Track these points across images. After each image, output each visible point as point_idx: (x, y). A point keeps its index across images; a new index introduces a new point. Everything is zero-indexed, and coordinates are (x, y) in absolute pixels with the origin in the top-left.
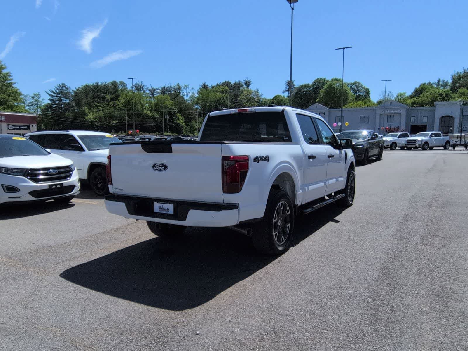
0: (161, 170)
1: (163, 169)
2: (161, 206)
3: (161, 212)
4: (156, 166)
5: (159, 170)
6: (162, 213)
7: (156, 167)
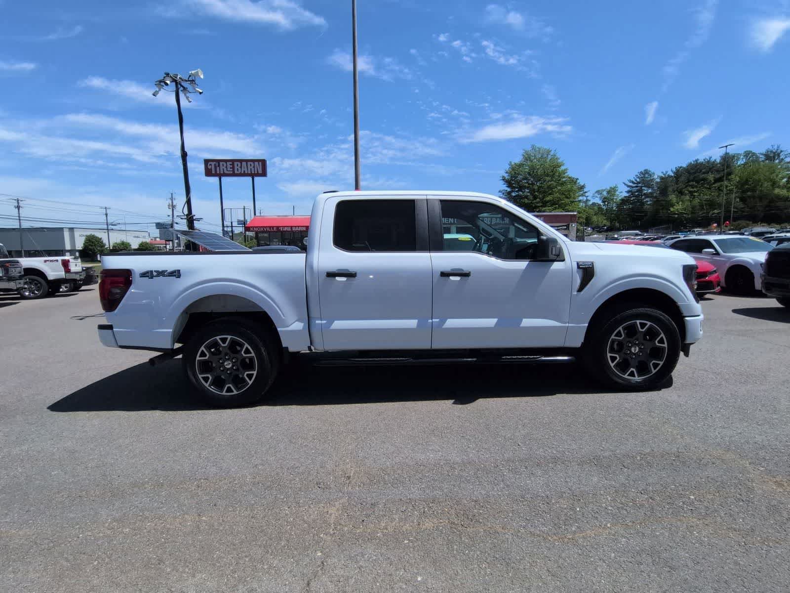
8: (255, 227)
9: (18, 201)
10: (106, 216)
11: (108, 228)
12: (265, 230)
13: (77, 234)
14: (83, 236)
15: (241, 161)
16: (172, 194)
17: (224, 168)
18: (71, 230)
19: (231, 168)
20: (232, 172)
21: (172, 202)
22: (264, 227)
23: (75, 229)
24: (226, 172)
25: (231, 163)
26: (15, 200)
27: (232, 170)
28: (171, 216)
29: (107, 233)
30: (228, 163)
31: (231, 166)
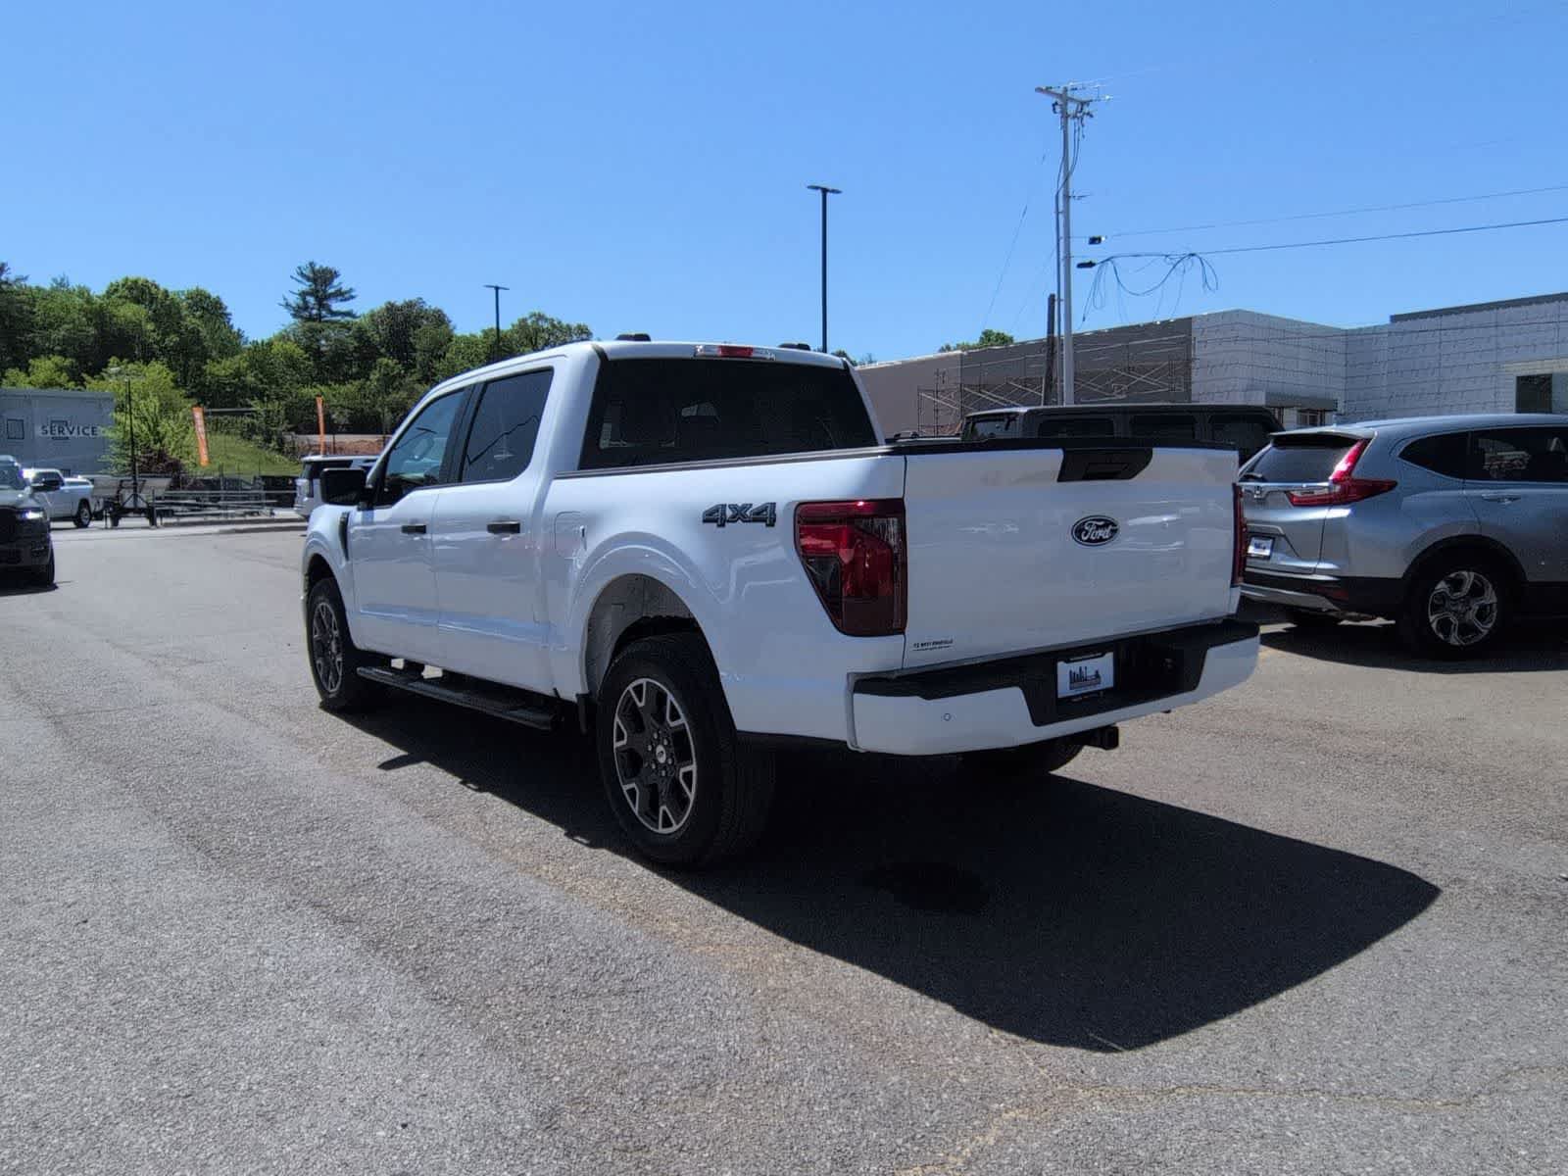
0: (1101, 539)
1: (1107, 537)
2: (1078, 672)
3: (1078, 693)
4: (1087, 528)
5: (1096, 541)
6: (1082, 695)
7: (1087, 532)
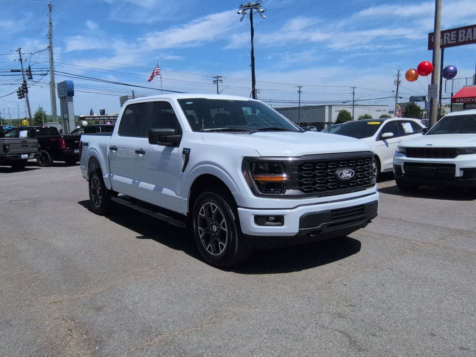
8: (462, 98)
9: (300, 87)
10: (354, 94)
11: (353, 104)
12: (473, 101)
13: (334, 109)
14: (338, 111)
15: (466, 28)
16: (399, 71)
17: (447, 38)
18: (330, 106)
19: (454, 37)
20: (455, 42)
21: (398, 78)
22: (471, 97)
23: (332, 106)
24: (449, 42)
25: (455, 32)
26: (298, 87)
27: (455, 39)
28: (396, 91)
29: (352, 108)
30: (453, 33)
31: (455, 35)
